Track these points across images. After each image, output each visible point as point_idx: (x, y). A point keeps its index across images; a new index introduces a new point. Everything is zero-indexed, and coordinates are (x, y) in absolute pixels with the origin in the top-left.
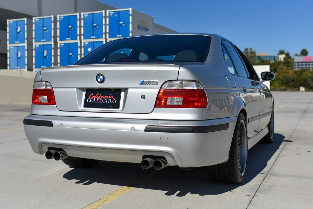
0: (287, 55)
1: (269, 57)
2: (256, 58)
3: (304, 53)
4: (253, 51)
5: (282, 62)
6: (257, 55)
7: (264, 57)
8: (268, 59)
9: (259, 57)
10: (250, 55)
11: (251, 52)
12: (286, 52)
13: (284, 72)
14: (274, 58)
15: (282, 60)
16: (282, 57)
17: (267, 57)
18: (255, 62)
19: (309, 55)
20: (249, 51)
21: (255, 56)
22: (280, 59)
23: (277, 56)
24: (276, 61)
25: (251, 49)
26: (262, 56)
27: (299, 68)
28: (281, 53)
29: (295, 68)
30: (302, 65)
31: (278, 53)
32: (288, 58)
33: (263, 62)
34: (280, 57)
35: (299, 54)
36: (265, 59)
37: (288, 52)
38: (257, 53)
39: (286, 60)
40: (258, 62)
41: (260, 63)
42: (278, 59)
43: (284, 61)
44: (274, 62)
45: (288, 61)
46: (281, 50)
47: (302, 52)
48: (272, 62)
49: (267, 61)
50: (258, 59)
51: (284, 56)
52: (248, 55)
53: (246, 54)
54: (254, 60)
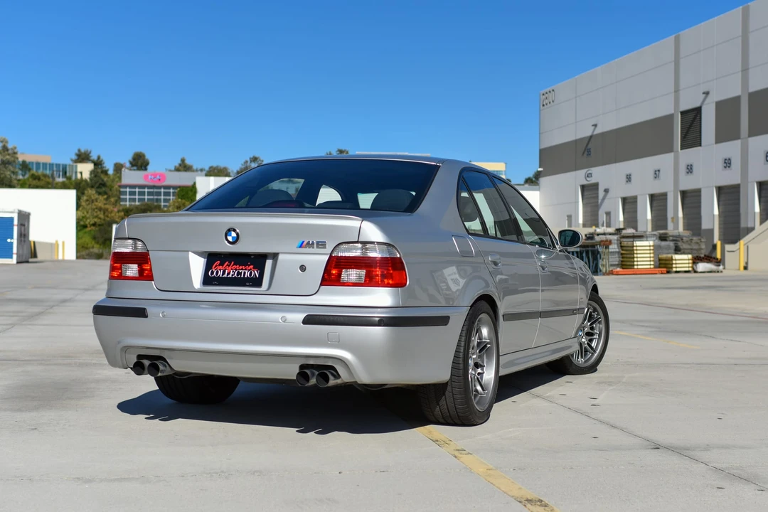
0: (98, 164)
1: (51, 165)
2: (18, 166)
3: (139, 162)
4: (10, 146)
5: (86, 181)
6: (20, 160)
7: (38, 164)
8: (48, 172)
9: (25, 166)
11: (5, 148)
12: (94, 157)
13: (100, 209)
14: (64, 170)
15: (86, 176)
16: (85, 170)
17: (45, 165)
18: (13, 175)
21: (14, 160)
22: (81, 173)
23: (71, 166)
24: (69, 178)
25: (4, 141)
26: (31, 163)
27: (134, 200)
28: (83, 157)
29: (125, 200)
30: (142, 194)
31: (74, 157)
32: (99, 171)
33: (38, 179)
34: (79, 170)
35: (128, 165)
36: (40, 172)
37: (99, 157)
38: (19, 153)
39: (96, 176)
40: (21, 177)
41: (28, 179)
42: (76, 173)
43: (90, 179)
44: (65, 179)
45: (100, 182)
46: (83, 151)
47: (134, 159)
48: (61, 180)
49: (45, 176)
50: (21, 169)
51: (90, 166)
54: (12, 172)
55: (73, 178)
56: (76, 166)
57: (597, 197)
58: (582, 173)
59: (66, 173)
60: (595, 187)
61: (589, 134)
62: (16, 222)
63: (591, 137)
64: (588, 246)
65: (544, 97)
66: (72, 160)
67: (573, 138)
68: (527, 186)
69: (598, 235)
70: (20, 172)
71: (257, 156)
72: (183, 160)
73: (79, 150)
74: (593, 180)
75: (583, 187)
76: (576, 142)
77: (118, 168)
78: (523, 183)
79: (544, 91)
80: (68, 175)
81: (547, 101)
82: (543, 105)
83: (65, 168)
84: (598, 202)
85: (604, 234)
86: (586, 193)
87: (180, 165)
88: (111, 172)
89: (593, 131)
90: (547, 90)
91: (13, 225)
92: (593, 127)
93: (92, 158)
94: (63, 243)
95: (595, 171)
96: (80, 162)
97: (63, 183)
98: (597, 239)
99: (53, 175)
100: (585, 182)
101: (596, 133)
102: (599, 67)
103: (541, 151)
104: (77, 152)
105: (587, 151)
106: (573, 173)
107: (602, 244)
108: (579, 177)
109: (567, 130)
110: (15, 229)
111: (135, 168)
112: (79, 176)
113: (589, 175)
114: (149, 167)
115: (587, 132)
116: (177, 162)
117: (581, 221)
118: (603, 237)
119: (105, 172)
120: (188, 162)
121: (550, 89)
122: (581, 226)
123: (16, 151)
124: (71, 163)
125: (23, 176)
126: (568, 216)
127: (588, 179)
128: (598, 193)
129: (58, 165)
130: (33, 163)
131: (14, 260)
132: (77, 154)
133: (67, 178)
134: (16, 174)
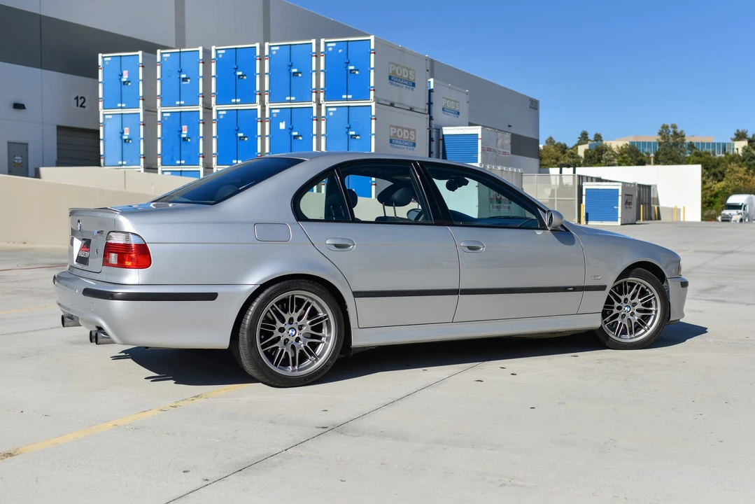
1: (713, 144)
2: (686, 146)
4: (679, 131)
5: (739, 156)
6: (688, 140)
7: (703, 144)
8: (711, 150)
9: (691, 146)
10: (671, 140)
11: (675, 133)
13: (741, 179)
14: (724, 147)
15: (740, 152)
16: (741, 146)
17: (708, 144)
18: (682, 154)
20: (671, 130)
21: (683, 141)
22: (737, 149)
23: (730, 144)
24: (727, 154)
25: (674, 127)
26: (698, 144)
28: (740, 136)
31: (734, 137)
34: (736, 147)
36: (705, 149)
38: (686, 136)
39: (747, 151)
40: (689, 155)
41: (693, 156)
42: (733, 149)
43: (743, 154)
44: (723, 155)
45: (751, 155)
46: (740, 131)
48: (720, 155)
49: (708, 153)
50: (688, 149)
51: (745, 143)
52: (668, 140)
53: (664, 137)
54: (681, 151)
55: (731, 153)
56: (734, 144)
59: (725, 150)
62: (620, 193)
66: (732, 139)
70: (688, 151)
73: (738, 131)
80: (727, 151)
83: (725, 144)
91: (618, 196)
93: (748, 137)
94: (684, 208)
96: (739, 140)
97: (722, 158)
99: (714, 152)
104: (736, 132)
110: (620, 198)
112: (736, 151)
123: (683, 134)
124: (731, 141)
129: (719, 144)
131: (619, 223)
132: (736, 135)
133: (725, 154)
134: (685, 153)
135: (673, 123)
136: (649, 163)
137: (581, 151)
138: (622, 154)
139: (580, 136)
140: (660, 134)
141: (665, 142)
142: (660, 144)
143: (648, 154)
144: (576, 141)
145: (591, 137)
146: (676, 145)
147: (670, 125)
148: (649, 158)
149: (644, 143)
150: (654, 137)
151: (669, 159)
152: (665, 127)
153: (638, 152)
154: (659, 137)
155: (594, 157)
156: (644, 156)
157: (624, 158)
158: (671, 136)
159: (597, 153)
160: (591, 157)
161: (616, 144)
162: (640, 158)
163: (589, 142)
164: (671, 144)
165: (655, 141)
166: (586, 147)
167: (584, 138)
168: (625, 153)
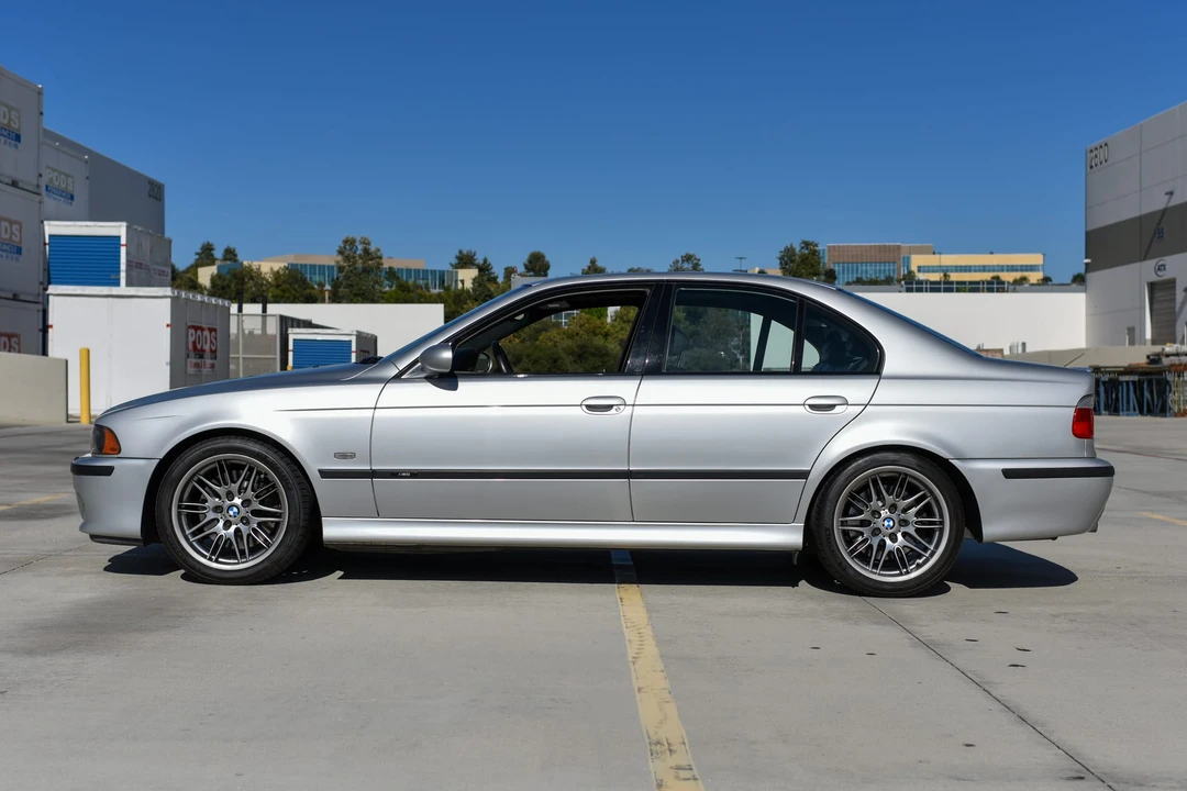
0: (484, 269)
1: (426, 272)
2: (383, 274)
3: (537, 265)
4: (372, 248)
5: (468, 291)
6: (386, 265)
7: (409, 271)
8: (421, 281)
9: (391, 273)
10: (360, 264)
11: (366, 251)
12: (480, 261)
14: (441, 278)
15: (469, 285)
16: (467, 277)
17: (417, 272)
18: (376, 286)
19: (551, 274)
20: (360, 247)
21: (379, 266)
22: (462, 281)
23: (450, 273)
24: (447, 289)
25: (366, 242)
26: (400, 270)
28: (465, 261)
31: (455, 261)
32: (485, 278)
33: (406, 290)
34: (460, 278)
35: (521, 269)
36: (411, 281)
37: (485, 261)
38: (384, 257)
39: (480, 285)
40: (387, 289)
41: (396, 292)
42: (456, 281)
43: (474, 289)
44: (440, 291)
45: (486, 292)
46: (465, 252)
47: (530, 262)
48: (437, 291)
49: (418, 287)
50: (387, 279)
51: (474, 272)
52: (355, 263)
53: (347, 258)
54: (376, 282)
55: (453, 288)
56: (457, 272)
57: (1173, 300)
58: (1150, 264)
59: (443, 282)
60: (1170, 284)
61: (1162, 207)
62: (354, 347)
63: (1165, 210)
64: (1151, 373)
65: (1093, 154)
66: (451, 265)
67: (1138, 214)
68: (1074, 286)
69: (1168, 356)
70: (386, 282)
71: (691, 252)
72: (593, 262)
73: (460, 252)
74: (1166, 275)
75: (1152, 286)
76: (1140, 220)
77: (509, 272)
78: (1069, 282)
79: (1093, 146)
80: (446, 284)
81: (1097, 160)
82: (1091, 167)
83: (442, 274)
84: (1174, 308)
85: (1177, 355)
86: (1157, 294)
87: (589, 268)
88: (500, 280)
89: (1169, 201)
90: (1097, 144)
91: (351, 351)
92: (1167, 197)
93: (476, 262)
95: (1169, 260)
96: (462, 267)
97: (439, 294)
98: (1166, 362)
99: (427, 285)
100: (1154, 278)
101: (1172, 203)
102: (1177, 107)
103: (1087, 233)
104: (457, 253)
105: (1159, 233)
106: (1136, 265)
107: (1173, 369)
108: (1146, 271)
109: (1129, 203)
110: (354, 356)
111: (532, 273)
112: (460, 285)
113: (1161, 268)
114: (549, 272)
115: (1158, 203)
116: (585, 264)
117: (1148, 335)
118: (1175, 360)
119: (494, 280)
120: (600, 264)
121: (1101, 141)
122: (1149, 343)
123: (379, 254)
124: (450, 268)
125: (391, 287)
126: (1128, 329)
127: (1159, 273)
128: (1175, 294)
129: (433, 272)
130: (402, 270)
132: (457, 258)
133: (444, 288)
134: (381, 284)
135: (365, 235)
136: (323, 301)
137: (205, 275)
138: (278, 286)
139: (199, 251)
140: (340, 252)
141: (349, 266)
142: (341, 269)
143: (321, 285)
144: (192, 259)
145: (218, 253)
146: (366, 271)
147: (358, 239)
148: (322, 292)
149: (313, 267)
150: (330, 258)
151: (355, 295)
152: (350, 242)
153: (304, 281)
154: (340, 258)
155: (230, 287)
156: (313, 288)
157: (284, 291)
158: (360, 255)
159: (234, 281)
160: (223, 288)
161: (268, 267)
162: (308, 291)
163: (218, 263)
164: (361, 270)
165: (333, 263)
166: (213, 269)
167: (206, 255)
168: (284, 282)
